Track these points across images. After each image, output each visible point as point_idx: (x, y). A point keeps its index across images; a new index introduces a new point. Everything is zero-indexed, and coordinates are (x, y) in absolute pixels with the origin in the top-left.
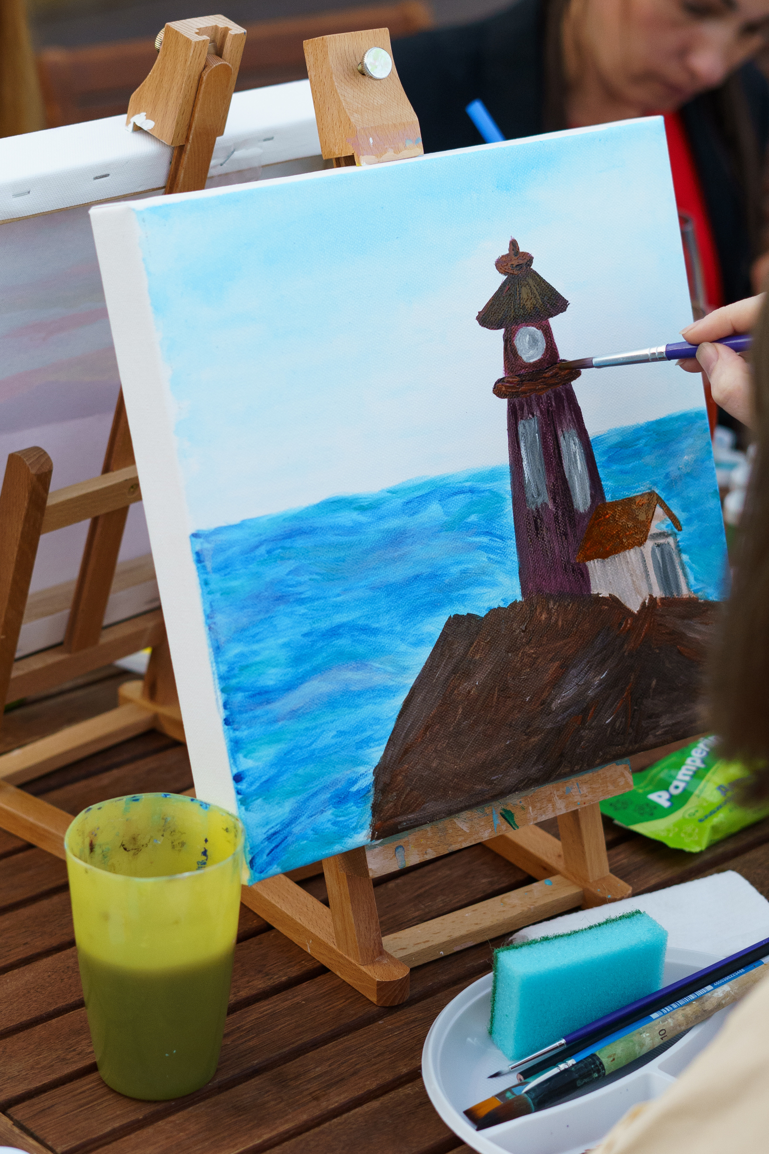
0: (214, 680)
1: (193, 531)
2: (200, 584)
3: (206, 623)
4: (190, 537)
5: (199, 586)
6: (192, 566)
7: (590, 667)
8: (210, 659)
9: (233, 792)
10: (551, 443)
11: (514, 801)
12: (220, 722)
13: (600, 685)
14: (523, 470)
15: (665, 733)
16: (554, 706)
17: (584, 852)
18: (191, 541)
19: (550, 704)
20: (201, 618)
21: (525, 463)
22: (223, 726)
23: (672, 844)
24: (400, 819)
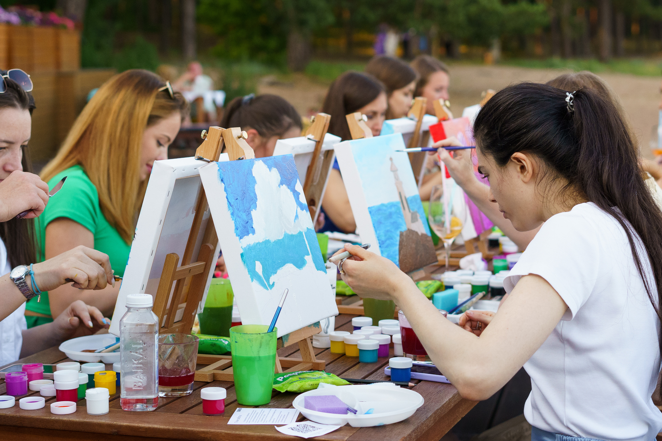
6: (369, 214)
20: (372, 225)
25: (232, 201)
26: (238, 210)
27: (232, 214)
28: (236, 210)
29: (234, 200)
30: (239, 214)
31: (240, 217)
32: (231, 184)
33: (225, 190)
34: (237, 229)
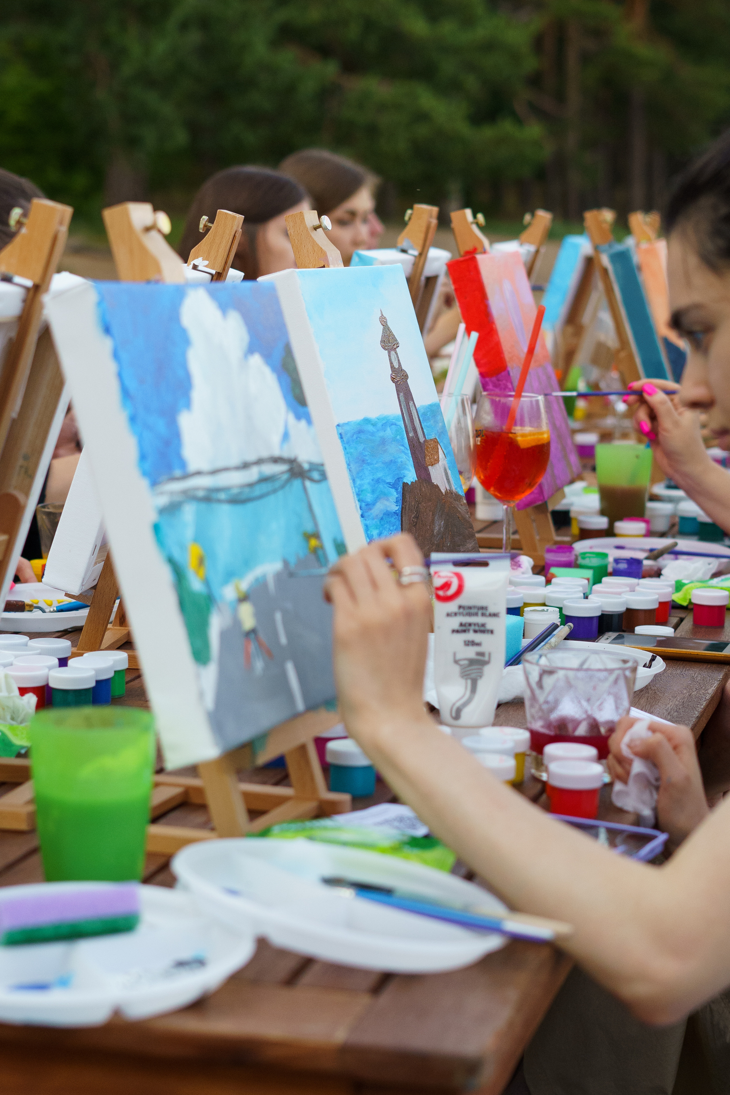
0: (354, 496)
1: (338, 424)
2: (343, 449)
3: (348, 468)
4: (336, 427)
5: (343, 450)
6: (339, 441)
7: (439, 517)
8: (351, 486)
10: (408, 407)
12: (359, 516)
14: (405, 418)
18: (337, 428)
20: (345, 465)
21: (405, 415)
22: (361, 518)
25: (130, 385)
27: (133, 419)
28: (139, 410)
33: (116, 355)
34: (143, 457)
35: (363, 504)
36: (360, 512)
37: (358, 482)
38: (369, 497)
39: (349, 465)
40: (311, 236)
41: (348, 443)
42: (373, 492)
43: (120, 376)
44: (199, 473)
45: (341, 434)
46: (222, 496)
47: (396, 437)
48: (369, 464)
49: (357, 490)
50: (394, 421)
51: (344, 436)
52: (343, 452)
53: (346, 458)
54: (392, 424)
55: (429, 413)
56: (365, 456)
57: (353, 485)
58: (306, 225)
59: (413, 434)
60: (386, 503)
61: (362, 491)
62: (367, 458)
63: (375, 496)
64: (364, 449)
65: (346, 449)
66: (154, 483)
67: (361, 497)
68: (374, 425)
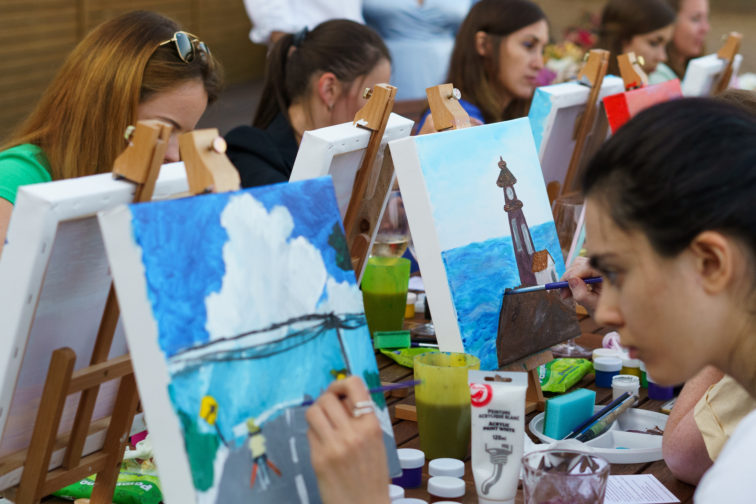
0: (453, 305)
1: (442, 251)
2: (446, 270)
4: (441, 254)
6: (443, 264)
7: (541, 311)
9: (463, 346)
10: (520, 229)
11: (526, 361)
12: (456, 320)
13: (544, 318)
14: (515, 238)
15: (562, 337)
16: (534, 324)
17: (536, 389)
18: (442, 255)
19: (533, 323)
20: (447, 283)
21: (515, 236)
23: (553, 391)
24: (504, 360)
25: (158, 281)
26: (171, 297)
27: (155, 308)
28: (165, 300)
29: (161, 279)
30: (173, 306)
31: (171, 312)
32: (158, 247)
33: (144, 260)
34: (162, 336)
35: (461, 311)
36: (457, 317)
37: (458, 294)
38: (468, 305)
39: (450, 282)
40: (444, 104)
41: (451, 265)
42: (473, 300)
43: (146, 275)
44: (223, 340)
45: (444, 259)
46: (244, 355)
47: (503, 254)
48: (470, 279)
49: (456, 301)
50: (503, 242)
51: (447, 260)
52: (446, 273)
53: (448, 277)
54: (501, 245)
55: (541, 231)
56: (467, 273)
57: (452, 297)
58: (440, 96)
59: (522, 249)
60: (485, 307)
61: (461, 301)
62: (470, 274)
63: (475, 303)
64: (467, 268)
65: (448, 270)
66: (171, 355)
67: (459, 305)
68: (481, 247)
